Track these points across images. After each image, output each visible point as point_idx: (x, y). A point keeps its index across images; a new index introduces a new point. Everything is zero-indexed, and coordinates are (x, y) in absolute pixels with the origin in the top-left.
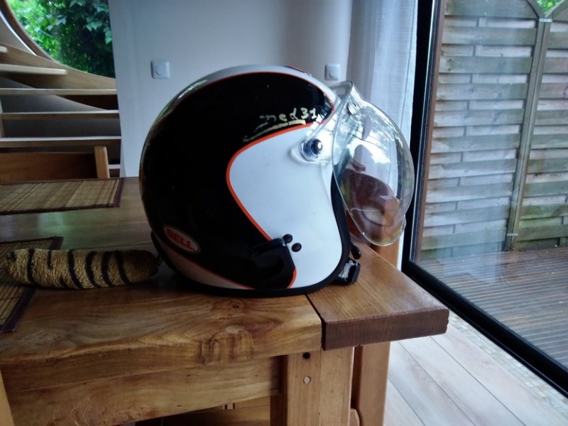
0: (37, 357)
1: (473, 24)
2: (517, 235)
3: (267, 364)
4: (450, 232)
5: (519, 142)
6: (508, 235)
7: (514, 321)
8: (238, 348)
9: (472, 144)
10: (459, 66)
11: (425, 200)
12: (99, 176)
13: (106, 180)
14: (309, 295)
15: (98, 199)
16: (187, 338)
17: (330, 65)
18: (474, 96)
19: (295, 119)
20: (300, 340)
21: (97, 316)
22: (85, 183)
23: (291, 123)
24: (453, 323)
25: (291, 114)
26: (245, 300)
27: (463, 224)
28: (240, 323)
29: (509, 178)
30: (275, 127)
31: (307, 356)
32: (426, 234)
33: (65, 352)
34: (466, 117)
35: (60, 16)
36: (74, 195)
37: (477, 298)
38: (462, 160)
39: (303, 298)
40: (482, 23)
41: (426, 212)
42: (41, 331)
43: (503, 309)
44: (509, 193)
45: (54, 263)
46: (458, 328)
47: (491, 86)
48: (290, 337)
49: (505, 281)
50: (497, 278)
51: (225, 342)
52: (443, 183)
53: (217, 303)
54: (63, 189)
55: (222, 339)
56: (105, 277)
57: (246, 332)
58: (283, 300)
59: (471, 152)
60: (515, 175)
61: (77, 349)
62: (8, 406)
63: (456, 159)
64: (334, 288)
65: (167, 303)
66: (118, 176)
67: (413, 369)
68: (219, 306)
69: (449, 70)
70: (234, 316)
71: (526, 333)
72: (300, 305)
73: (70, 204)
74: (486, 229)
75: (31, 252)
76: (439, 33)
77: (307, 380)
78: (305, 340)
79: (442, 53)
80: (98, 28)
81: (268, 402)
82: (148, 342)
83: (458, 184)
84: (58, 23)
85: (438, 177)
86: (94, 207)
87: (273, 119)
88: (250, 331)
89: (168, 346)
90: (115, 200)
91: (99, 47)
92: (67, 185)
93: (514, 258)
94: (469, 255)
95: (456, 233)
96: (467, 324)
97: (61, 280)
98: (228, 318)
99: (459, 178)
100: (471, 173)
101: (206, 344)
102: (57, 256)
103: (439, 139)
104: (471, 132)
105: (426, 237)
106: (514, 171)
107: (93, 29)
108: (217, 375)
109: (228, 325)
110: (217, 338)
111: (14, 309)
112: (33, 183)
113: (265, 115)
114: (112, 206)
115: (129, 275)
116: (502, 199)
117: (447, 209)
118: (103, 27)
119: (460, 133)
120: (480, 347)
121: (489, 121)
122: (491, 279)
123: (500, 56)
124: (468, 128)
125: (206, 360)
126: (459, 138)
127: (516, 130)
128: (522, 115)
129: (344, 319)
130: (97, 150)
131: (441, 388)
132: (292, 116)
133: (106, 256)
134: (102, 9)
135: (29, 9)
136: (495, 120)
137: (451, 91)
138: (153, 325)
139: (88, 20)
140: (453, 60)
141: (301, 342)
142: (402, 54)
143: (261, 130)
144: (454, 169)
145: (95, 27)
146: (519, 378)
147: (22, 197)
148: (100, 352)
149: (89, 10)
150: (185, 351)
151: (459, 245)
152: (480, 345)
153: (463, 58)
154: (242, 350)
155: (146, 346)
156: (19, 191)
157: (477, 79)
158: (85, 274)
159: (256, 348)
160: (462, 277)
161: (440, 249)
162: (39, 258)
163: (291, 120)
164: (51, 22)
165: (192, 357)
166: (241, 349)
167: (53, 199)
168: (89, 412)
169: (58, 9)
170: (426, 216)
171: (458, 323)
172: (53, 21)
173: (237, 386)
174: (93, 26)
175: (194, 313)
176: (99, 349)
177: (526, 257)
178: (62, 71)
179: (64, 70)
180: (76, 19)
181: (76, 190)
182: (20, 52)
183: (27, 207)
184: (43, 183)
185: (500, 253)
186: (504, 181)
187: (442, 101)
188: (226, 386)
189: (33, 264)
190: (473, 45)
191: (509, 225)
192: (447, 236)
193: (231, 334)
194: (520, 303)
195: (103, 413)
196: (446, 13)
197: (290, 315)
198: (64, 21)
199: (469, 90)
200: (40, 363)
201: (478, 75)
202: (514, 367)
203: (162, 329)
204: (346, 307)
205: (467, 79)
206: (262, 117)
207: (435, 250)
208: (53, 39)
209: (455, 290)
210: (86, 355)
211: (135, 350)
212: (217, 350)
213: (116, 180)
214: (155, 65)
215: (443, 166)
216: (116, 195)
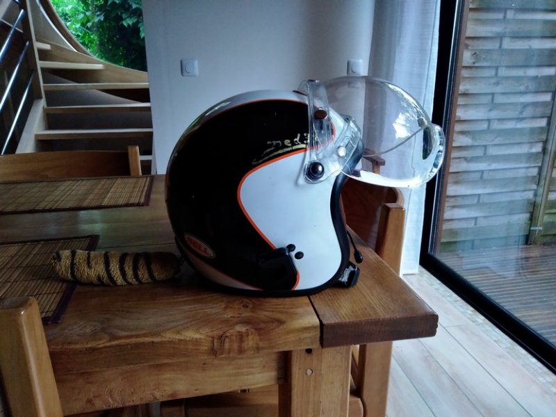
0: (78, 346)
1: (501, 16)
2: (541, 228)
3: (274, 357)
4: (471, 225)
5: (546, 134)
6: (532, 228)
7: (530, 316)
8: (246, 343)
9: (496, 138)
10: (484, 59)
11: (445, 192)
12: (132, 174)
13: (138, 177)
14: (311, 297)
15: (130, 197)
16: (201, 334)
17: (352, 60)
18: (498, 89)
19: (298, 144)
20: (300, 339)
21: (128, 312)
22: (119, 181)
23: (294, 147)
24: (469, 316)
25: (295, 140)
26: (254, 300)
27: (485, 217)
28: (247, 322)
29: (535, 172)
30: (280, 152)
31: (309, 351)
32: (445, 226)
33: (101, 342)
34: (490, 110)
35: (98, 13)
36: (110, 194)
37: (494, 292)
38: (485, 154)
39: (305, 300)
40: (510, 15)
41: (447, 204)
42: (81, 323)
43: (521, 304)
44: (535, 187)
45: (93, 263)
46: (473, 321)
47: (518, 79)
48: (291, 335)
49: (525, 275)
50: (518, 272)
51: (234, 338)
52: (465, 176)
53: (229, 302)
54: (99, 186)
55: (231, 335)
56: (136, 276)
57: (253, 330)
58: (288, 301)
59: (495, 145)
60: (540, 168)
61: (110, 341)
62: (55, 383)
63: (479, 152)
64: (335, 290)
65: (187, 301)
66: (150, 174)
67: (426, 359)
68: (230, 306)
69: (474, 63)
70: (243, 315)
71: (542, 329)
72: (302, 307)
73: (105, 202)
74: (509, 222)
75: (73, 254)
76: (463, 27)
77: (309, 372)
78: (304, 339)
79: (467, 46)
80: (133, 24)
81: (276, 388)
82: (169, 336)
83: (482, 177)
84: (96, 20)
85: (461, 170)
86: (127, 205)
87: (279, 144)
88: (256, 329)
89: (185, 341)
90: (145, 199)
91: (134, 41)
92: (103, 182)
93: (535, 252)
94: (491, 247)
95: (478, 226)
96: (482, 317)
97: (99, 278)
98: (238, 317)
99: (482, 172)
100: (494, 166)
101: (218, 339)
102: (95, 257)
103: (462, 133)
104: (496, 126)
105: (447, 230)
106: (540, 165)
107: (129, 25)
108: (229, 365)
109: (237, 323)
110: (228, 334)
111: (59, 303)
112: (74, 180)
113: (272, 141)
114: (143, 205)
115: (156, 274)
116: (526, 193)
117: (468, 202)
118: (138, 22)
119: (484, 126)
120: (495, 341)
121: (515, 114)
122: (510, 274)
123: (528, 47)
124: (492, 122)
125: (218, 353)
126: (482, 132)
127: (543, 123)
128: (551, 107)
129: (340, 321)
130: (130, 149)
131: (452, 379)
132: (296, 141)
133: (137, 258)
134: (137, 6)
135: (70, 7)
136: (521, 112)
137: (475, 85)
138: (173, 321)
139: (124, 16)
140: (477, 53)
141: (300, 340)
142: (423, 51)
143: (268, 154)
144: (477, 162)
145: (131, 23)
146: (532, 374)
147: (65, 195)
148: (128, 344)
149: (125, 6)
150: (200, 345)
151: (481, 237)
152: (495, 339)
153: (488, 51)
154: (249, 346)
155: (167, 339)
156: (62, 188)
157: (503, 72)
158: (119, 273)
159: (261, 344)
160: (481, 270)
161: (460, 241)
162: (80, 259)
163: (295, 145)
164: (90, 18)
165: (206, 350)
166: (248, 344)
167: (91, 197)
168: (121, 392)
169: (97, 6)
170: (446, 209)
171: (474, 316)
172: (92, 18)
173: (247, 375)
174: (128, 22)
175: (208, 311)
176: (128, 341)
177: (548, 251)
178: (99, 66)
179: (101, 65)
180: (113, 15)
181: (111, 188)
182: (62, 49)
183: (69, 205)
184: (83, 180)
185: (521, 247)
186: (530, 175)
187: (465, 94)
188: (237, 375)
189: (75, 264)
190: (500, 37)
191: (532, 219)
192: (467, 229)
193: (239, 332)
194: (539, 298)
195: (132, 393)
196: (471, 6)
197: (293, 316)
198: (102, 18)
199: (494, 84)
200: (81, 351)
201: (504, 68)
202: (527, 362)
203: (181, 325)
204: (343, 310)
205: (493, 72)
206: (269, 143)
207: (455, 242)
208: (92, 34)
209: (472, 283)
210: (117, 346)
211: (157, 343)
212: (227, 345)
213: (147, 177)
214: (184, 63)
215: (466, 159)
216: (146, 193)
